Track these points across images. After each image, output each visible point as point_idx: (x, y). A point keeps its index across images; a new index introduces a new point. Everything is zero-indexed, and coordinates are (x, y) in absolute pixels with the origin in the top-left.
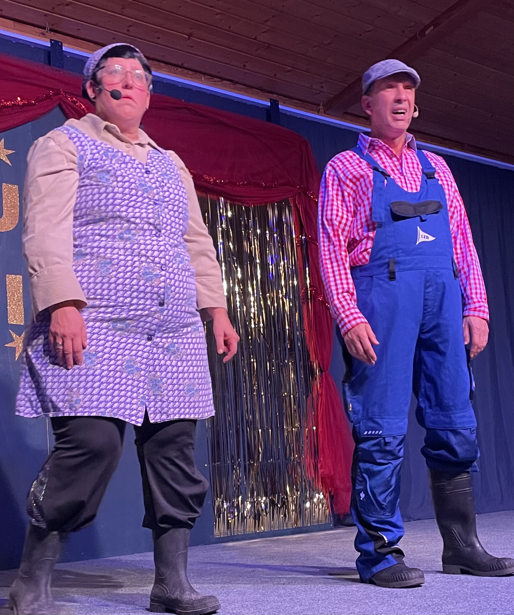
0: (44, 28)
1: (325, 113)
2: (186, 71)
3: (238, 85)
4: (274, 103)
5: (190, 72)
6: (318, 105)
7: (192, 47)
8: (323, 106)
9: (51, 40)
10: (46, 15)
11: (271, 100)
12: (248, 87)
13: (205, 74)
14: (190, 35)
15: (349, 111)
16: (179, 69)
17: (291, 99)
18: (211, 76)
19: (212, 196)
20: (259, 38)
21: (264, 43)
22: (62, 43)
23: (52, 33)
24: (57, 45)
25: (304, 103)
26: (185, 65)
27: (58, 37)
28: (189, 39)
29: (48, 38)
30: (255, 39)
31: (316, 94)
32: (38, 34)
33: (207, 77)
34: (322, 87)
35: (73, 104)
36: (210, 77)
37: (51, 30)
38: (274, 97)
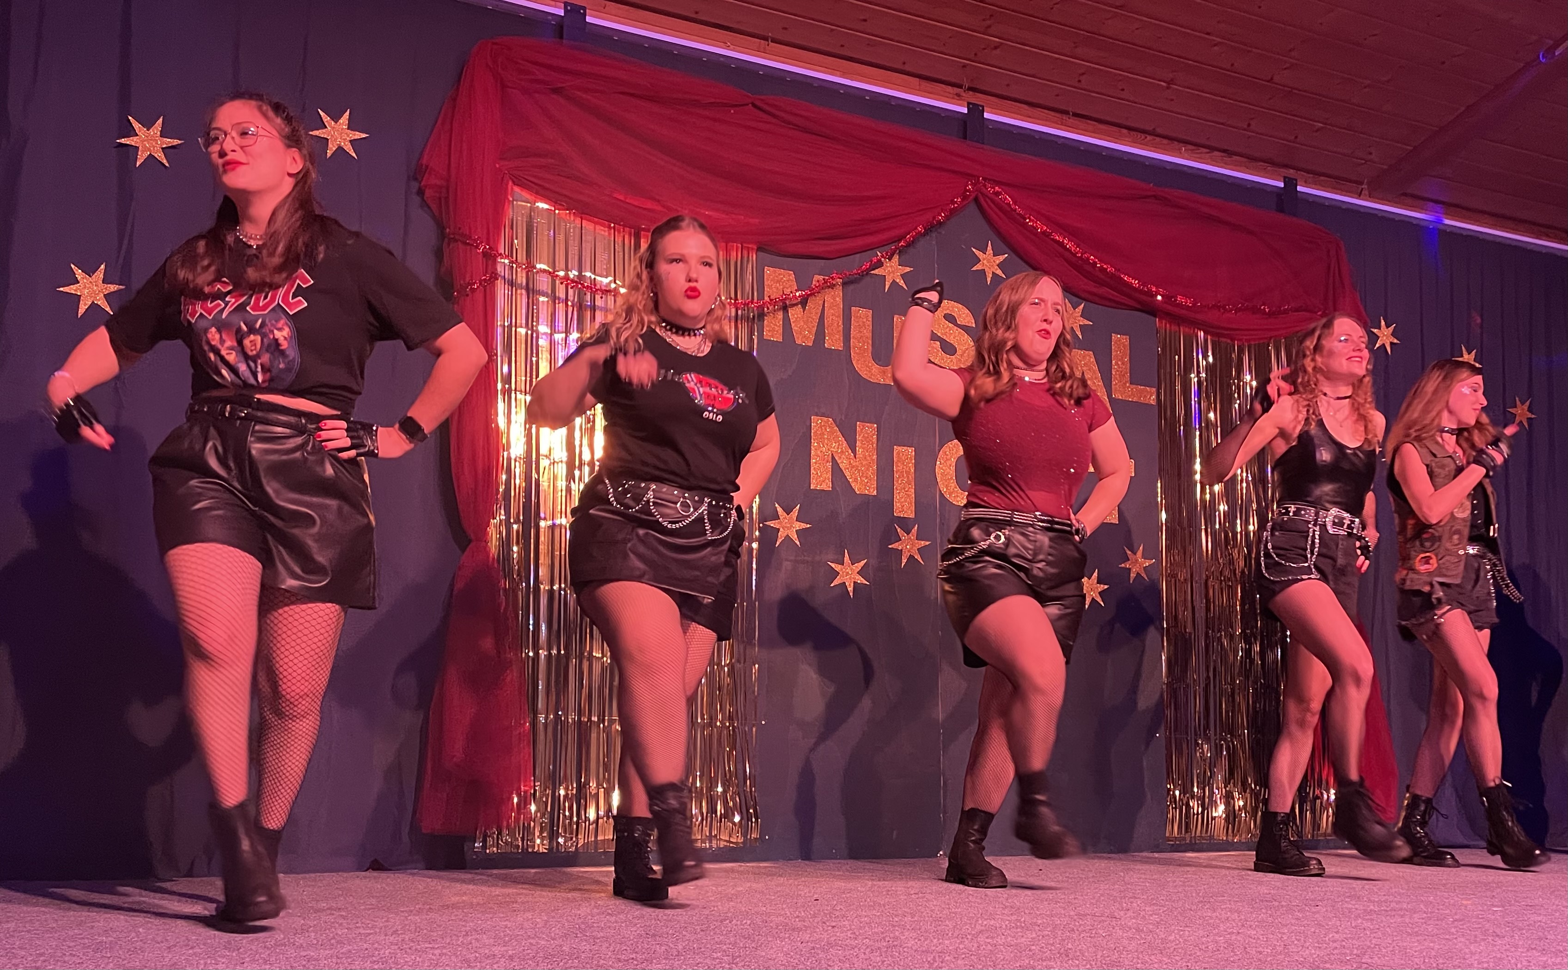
0: (960, 86)
1: (1371, 197)
2: (1158, 139)
3: (1235, 158)
4: (1291, 184)
5: (1165, 141)
6: (1362, 183)
7: (1172, 100)
8: (1369, 184)
9: (969, 104)
10: (964, 66)
11: (1285, 178)
12: (1252, 160)
13: (1186, 142)
14: (1170, 82)
15: (1409, 191)
16: (1149, 138)
17: (1317, 176)
18: (1195, 145)
19: (1187, 330)
20: (1276, 79)
21: (1284, 86)
22: (983, 107)
23: (971, 93)
24: (976, 110)
25: (1339, 182)
26: (1159, 131)
27: (978, 99)
28: (1168, 88)
29: (964, 100)
30: (1271, 80)
31: (1362, 164)
32: (951, 96)
33: (1190, 147)
34: (1371, 154)
35: (993, 197)
36: (1193, 148)
37: (971, 89)
38: (1291, 173)
